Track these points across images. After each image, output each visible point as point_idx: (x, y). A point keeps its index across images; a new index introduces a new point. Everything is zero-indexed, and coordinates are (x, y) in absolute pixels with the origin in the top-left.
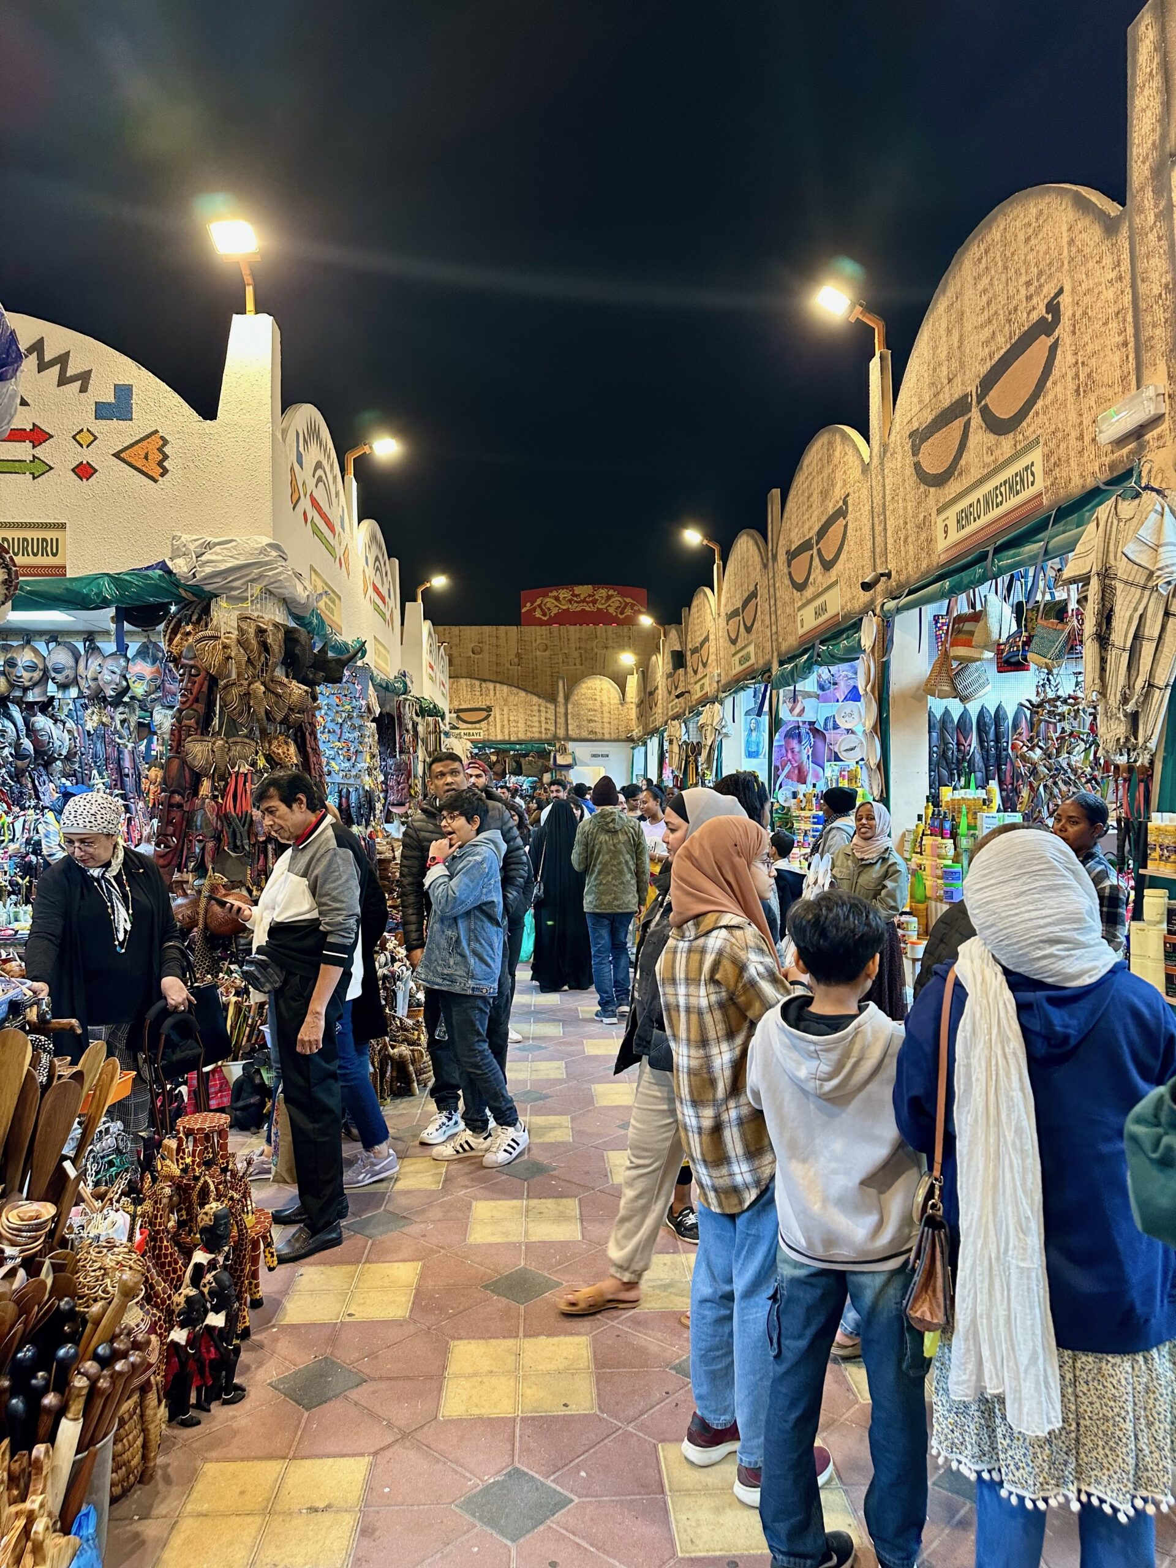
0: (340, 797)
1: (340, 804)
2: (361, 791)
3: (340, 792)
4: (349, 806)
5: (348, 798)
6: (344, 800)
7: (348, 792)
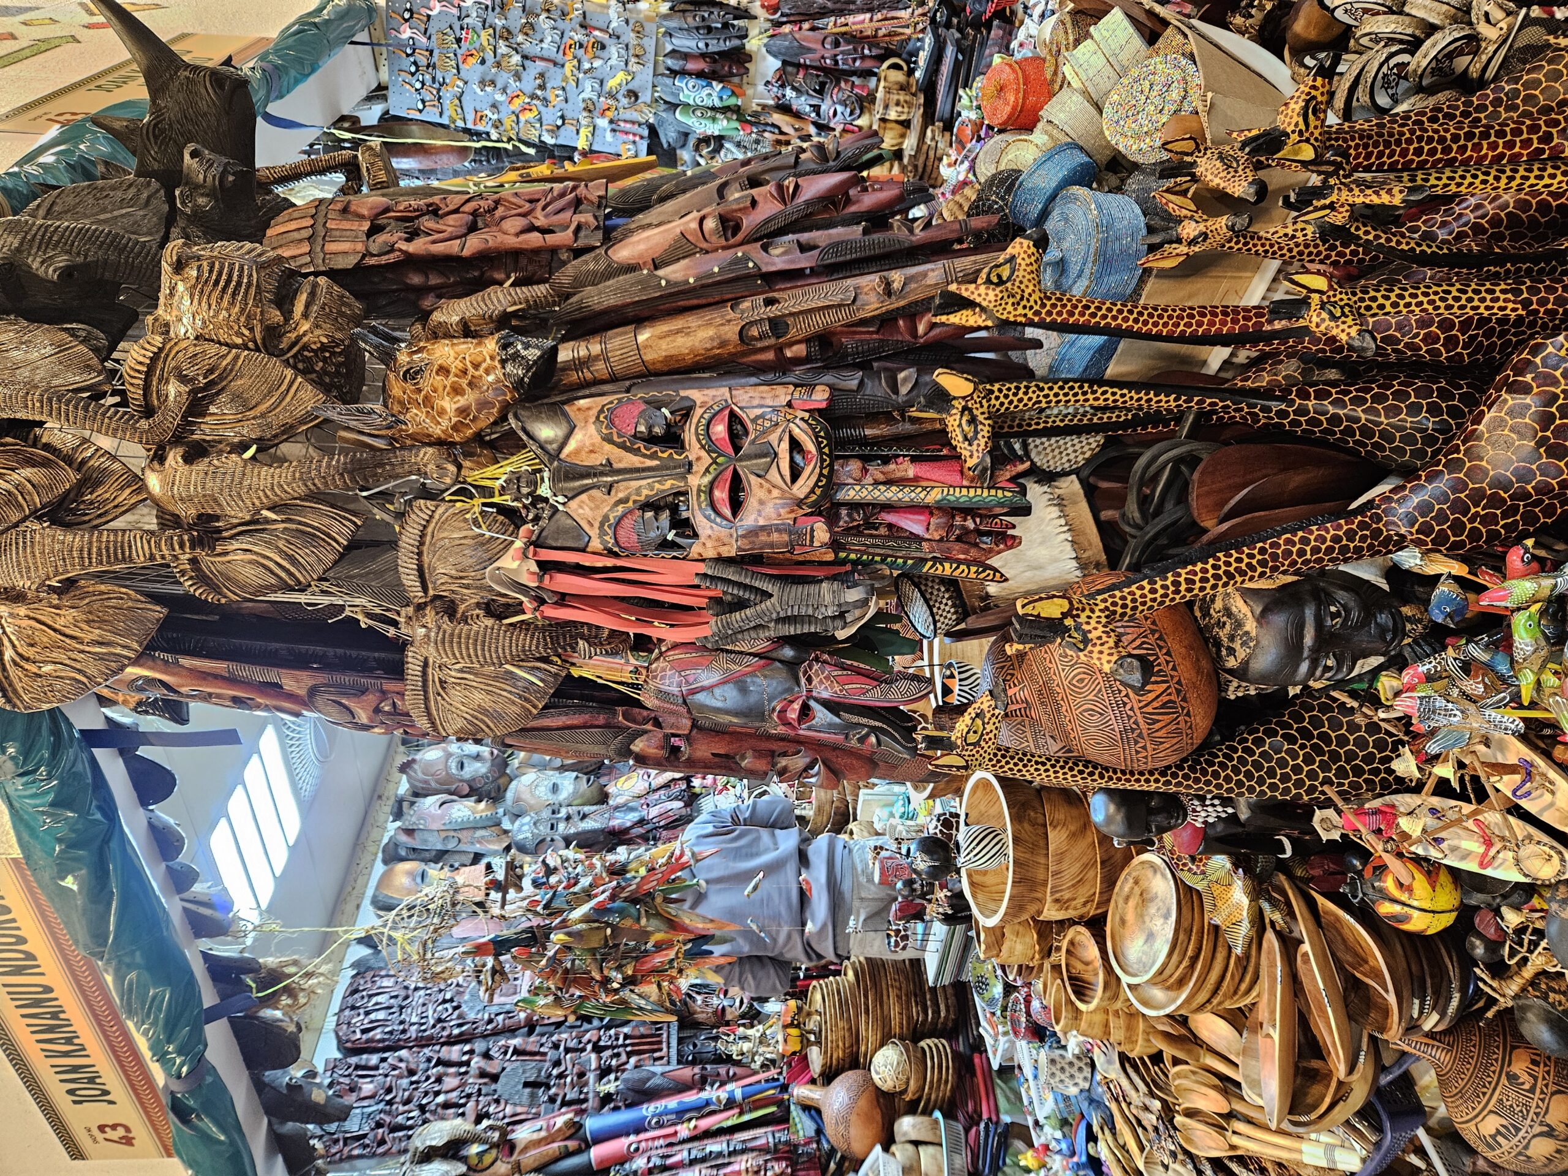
0: (683, 73)
1: (700, 75)
2: (673, 24)
3: (674, 73)
4: (703, 56)
5: (686, 56)
6: (691, 66)
7: (673, 53)
